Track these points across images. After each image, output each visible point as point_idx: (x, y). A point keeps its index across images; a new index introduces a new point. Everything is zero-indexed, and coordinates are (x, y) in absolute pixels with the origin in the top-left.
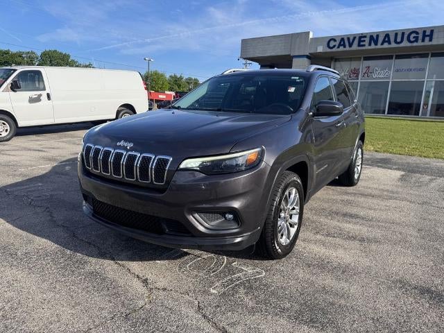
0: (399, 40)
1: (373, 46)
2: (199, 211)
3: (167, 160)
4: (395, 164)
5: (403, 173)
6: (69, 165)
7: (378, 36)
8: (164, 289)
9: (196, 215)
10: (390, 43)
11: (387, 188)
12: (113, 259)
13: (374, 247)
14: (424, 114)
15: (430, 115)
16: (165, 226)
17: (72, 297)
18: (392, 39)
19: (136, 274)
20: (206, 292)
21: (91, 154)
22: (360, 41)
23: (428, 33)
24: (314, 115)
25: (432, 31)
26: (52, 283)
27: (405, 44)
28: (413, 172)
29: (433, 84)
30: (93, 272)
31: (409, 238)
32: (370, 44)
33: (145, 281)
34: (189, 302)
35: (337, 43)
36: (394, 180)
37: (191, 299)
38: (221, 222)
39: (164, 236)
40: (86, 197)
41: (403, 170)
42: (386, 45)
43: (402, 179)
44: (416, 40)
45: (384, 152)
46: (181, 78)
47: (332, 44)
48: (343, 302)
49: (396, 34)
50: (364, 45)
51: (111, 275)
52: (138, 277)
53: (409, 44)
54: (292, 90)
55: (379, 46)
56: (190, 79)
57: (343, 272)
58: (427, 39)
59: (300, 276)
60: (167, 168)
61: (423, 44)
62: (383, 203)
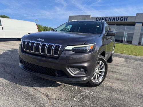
0: (117, 19)
1: (110, 21)
2: (71, 67)
3: (60, 46)
4: (121, 56)
5: (125, 59)
6: (10, 52)
7: (111, 18)
8: (56, 99)
9: (70, 69)
10: (115, 20)
11: (122, 63)
12: (32, 87)
13: (126, 83)
14: (124, 42)
15: (126, 43)
16: (56, 73)
17: (16, 103)
18: (115, 19)
19: (43, 93)
20: (73, 100)
21: (26, 44)
22: (106, 19)
23: (126, 18)
24: (106, 36)
25: (127, 18)
26: (7, 97)
27: (119, 21)
28: (128, 59)
29: (127, 34)
30: (25, 92)
31: (136, 80)
32: (109, 20)
33: (47, 96)
34: (67, 104)
35: (99, 19)
36: (123, 61)
37: (67, 103)
38: (79, 72)
39: (56, 77)
40: (21, 61)
41: (125, 58)
42: (114, 21)
43: (125, 61)
44: (123, 20)
45: (117, 53)
46: (47, 27)
47: (97, 19)
48: (125, 104)
49: (117, 18)
50: (107, 20)
51: (32, 93)
52: (44, 94)
53: (120, 21)
54: (98, 27)
55: (111, 21)
56: (50, 28)
57: (120, 92)
58: (126, 20)
59: (106, 93)
60: (59, 50)
61: (124, 21)
62: (123, 68)
